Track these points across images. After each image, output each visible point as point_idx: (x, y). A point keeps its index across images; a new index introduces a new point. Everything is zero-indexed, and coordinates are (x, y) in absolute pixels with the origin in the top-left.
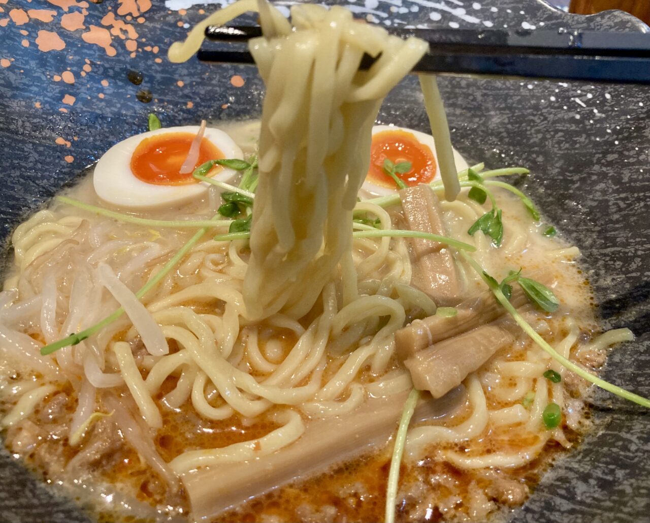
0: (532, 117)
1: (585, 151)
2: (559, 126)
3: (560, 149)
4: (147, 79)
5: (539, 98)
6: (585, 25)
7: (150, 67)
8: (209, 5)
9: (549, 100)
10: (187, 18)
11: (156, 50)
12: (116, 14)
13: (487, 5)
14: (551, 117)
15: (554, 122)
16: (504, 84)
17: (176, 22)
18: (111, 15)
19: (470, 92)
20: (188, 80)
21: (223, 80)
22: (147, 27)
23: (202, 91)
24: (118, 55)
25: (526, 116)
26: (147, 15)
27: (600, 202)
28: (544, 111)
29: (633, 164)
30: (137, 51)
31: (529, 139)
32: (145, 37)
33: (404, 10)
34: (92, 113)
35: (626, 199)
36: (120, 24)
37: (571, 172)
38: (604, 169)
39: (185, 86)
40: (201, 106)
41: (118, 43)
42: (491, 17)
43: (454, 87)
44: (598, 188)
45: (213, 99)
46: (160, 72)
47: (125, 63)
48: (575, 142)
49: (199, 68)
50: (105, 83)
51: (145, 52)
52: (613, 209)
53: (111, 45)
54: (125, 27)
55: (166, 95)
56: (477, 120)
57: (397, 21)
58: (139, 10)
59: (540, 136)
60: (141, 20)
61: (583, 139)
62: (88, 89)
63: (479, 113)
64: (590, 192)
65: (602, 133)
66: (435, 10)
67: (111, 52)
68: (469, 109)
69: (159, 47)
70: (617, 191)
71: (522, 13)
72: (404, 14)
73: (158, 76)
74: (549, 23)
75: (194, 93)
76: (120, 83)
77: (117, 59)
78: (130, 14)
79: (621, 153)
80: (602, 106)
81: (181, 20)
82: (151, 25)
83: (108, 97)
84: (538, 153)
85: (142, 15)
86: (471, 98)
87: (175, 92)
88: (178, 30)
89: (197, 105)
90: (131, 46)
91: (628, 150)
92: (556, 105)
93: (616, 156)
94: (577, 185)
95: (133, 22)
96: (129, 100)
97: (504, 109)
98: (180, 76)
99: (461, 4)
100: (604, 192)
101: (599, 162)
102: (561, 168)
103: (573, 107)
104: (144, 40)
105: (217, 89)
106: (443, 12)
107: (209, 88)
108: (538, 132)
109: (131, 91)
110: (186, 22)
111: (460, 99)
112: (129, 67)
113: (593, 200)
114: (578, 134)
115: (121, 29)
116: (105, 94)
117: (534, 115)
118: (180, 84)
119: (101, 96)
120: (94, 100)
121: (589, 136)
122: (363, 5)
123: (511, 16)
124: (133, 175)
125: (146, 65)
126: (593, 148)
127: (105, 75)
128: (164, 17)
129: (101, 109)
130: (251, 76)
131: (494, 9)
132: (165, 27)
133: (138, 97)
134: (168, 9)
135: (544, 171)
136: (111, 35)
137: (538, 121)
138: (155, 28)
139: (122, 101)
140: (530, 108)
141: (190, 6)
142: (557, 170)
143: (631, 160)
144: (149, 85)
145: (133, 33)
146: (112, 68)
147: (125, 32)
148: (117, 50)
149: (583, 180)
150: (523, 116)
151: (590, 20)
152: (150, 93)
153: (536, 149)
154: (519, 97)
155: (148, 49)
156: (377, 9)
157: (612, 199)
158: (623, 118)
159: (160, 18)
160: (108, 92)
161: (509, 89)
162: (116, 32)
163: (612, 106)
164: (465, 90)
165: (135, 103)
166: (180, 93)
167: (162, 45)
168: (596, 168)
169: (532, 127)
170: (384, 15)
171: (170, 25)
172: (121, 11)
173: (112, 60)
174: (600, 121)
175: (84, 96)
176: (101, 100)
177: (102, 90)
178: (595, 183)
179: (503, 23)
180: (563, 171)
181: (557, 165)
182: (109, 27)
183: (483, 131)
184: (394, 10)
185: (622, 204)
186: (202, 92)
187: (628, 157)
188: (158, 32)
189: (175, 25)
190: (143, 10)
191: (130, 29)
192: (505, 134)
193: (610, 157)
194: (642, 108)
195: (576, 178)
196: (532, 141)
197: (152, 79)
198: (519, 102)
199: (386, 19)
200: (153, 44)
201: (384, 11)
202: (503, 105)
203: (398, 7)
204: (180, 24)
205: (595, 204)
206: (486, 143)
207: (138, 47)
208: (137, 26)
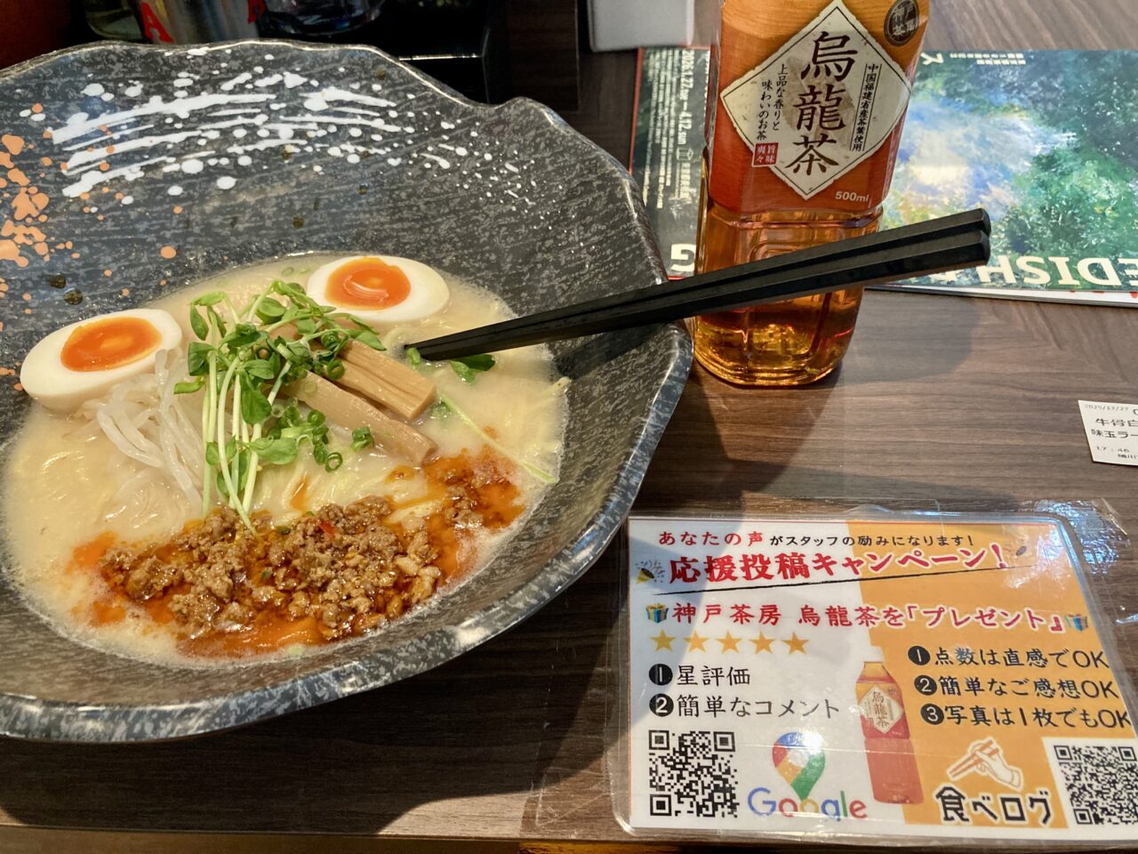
0: (475, 217)
1: (527, 242)
2: (501, 221)
3: (507, 244)
4: (70, 279)
5: (476, 197)
6: (496, 117)
7: (69, 265)
8: (111, 180)
9: (486, 197)
10: (92, 202)
11: (69, 245)
12: (15, 221)
13: (403, 111)
14: (492, 213)
15: (496, 218)
16: (442, 188)
17: (81, 210)
18: (9, 223)
19: (412, 203)
20: (115, 267)
21: (153, 256)
22: (51, 224)
23: (134, 273)
24: (31, 263)
25: (470, 217)
26: (47, 211)
27: (548, 288)
28: (485, 208)
29: (566, 246)
30: (50, 252)
31: (479, 239)
32: (53, 235)
33: (322, 133)
34: (24, 333)
35: (567, 281)
36: (21, 229)
37: (520, 264)
38: (545, 256)
39: (114, 274)
40: (138, 290)
41: (26, 250)
42: (409, 122)
43: (395, 201)
44: (544, 275)
45: (149, 278)
46: (83, 267)
47: (41, 268)
48: (518, 234)
49: (123, 250)
50: (27, 297)
51: (57, 251)
52: (559, 292)
53: (20, 255)
54: (28, 231)
55: (96, 289)
56: (426, 230)
57: (318, 145)
58: (37, 208)
59: (487, 234)
60: (43, 218)
61: (523, 230)
62: (12, 309)
63: (427, 223)
64: (539, 281)
65: (536, 221)
66: (354, 126)
67: (23, 263)
68: (416, 221)
69: (72, 241)
70: (558, 276)
71: (438, 113)
72: (324, 137)
73: (82, 272)
74: (465, 119)
75: (126, 278)
76: (43, 292)
77: (31, 269)
78: (29, 216)
79: (555, 238)
80: (530, 194)
81: (86, 205)
82: (55, 220)
83: (35, 311)
84: (489, 252)
85: (42, 213)
86: (415, 209)
87: (105, 284)
88: (87, 216)
89: (133, 291)
90: (42, 249)
91: (560, 234)
92: (494, 200)
93: (551, 241)
94: (528, 276)
95: (35, 223)
96: (58, 306)
97: (448, 214)
98: (105, 264)
99: (378, 115)
100: (549, 278)
101: (540, 250)
102: (512, 262)
103: (508, 199)
104: (53, 239)
105: (149, 266)
106: (362, 127)
107: (141, 268)
108: (484, 230)
109: (57, 295)
110: (92, 206)
111: (405, 212)
112: (46, 272)
113: (542, 288)
114: (517, 225)
115: (25, 235)
116: (31, 308)
117: (477, 215)
118: (108, 273)
119: (28, 311)
120: (23, 318)
121: (527, 227)
122: (278, 138)
123: (429, 119)
124: (65, 368)
125: (64, 264)
126: (534, 236)
127: (25, 289)
128: (67, 207)
129: (32, 325)
130: (181, 243)
131: (411, 114)
132: (71, 218)
133: (67, 301)
134: (69, 198)
135: (499, 269)
136: (17, 244)
137: (482, 220)
138: (60, 222)
139: (52, 310)
140: (471, 208)
141: (91, 187)
142: (509, 265)
143: (564, 243)
144: (74, 284)
145: (39, 235)
146: (30, 279)
147: (30, 236)
148: (28, 258)
149: (531, 270)
150: (469, 217)
151: (499, 112)
152: (78, 292)
153: (487, 248)
154: (458, 200)
155: (61, 246)
156: (294, 138)
157: (555, 282)
158: (550, 203)
159: (62, 210)
160: (33, 305)
161: (447, 192)
162: (20, 239)
163: (539, 193)
164: (407, 202)
165: (66, 307)
166: (111, 283)
167: (75, 239)
168: (539, 256)
169: (478, 227)
170: (303, 142)
171: (77, 214)
172: (18, 216)
173: (27, 271)
174: (532, 209)
175: (10, 317)
176: (29, 316)
177: (26, 305)
178: (541, 271)
179: (423, 126)
180: (514, 264)
181: (508, 260)
182: (12, 237)
183: (435, 240)
184: (311, 134)
185: (565, 287)
186: (134, 275)
187: (561, 241)
188: (66, 226)
189: (81, 212)
190: (41, 207)
191: (34, 231)
192: (456, 239)
193: (549, 243)
194: (562, 190)
195: (525, 269)
196: (482, 241)
197: (75, 277)
198: (460, 204)
199: (306, 146)
200: (64, 239)
201: (301, 138)
202: (447, 211)
203: (315, 130)
204: (86, 210)
205: (544, 291)
206: (441, 252)
207: (49, 248)
208: (40, 226)
